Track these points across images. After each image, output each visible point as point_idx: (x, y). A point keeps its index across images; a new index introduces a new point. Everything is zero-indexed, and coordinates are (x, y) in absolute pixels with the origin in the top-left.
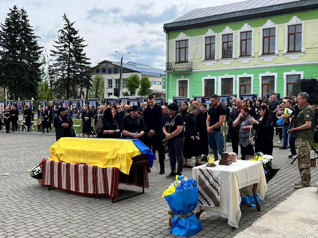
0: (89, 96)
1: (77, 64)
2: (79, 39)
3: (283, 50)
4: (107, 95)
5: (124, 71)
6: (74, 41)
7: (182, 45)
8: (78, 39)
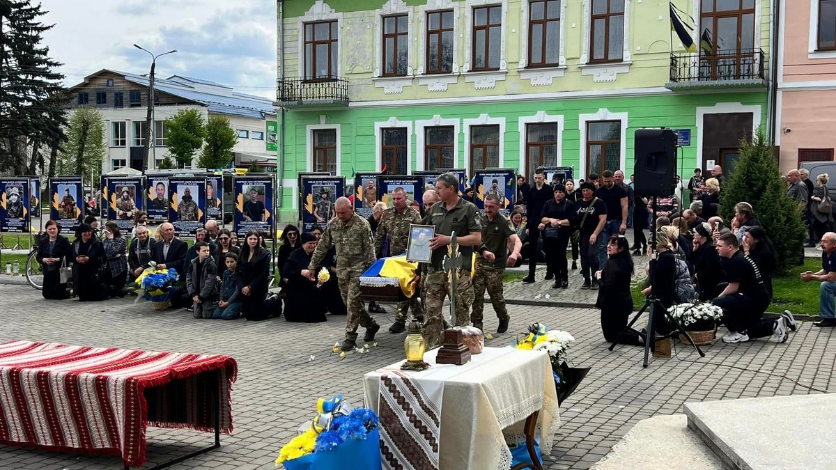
0: (58, 168)
1: (23, 77)
2: (28, 7)
3: (578, 56)
4: (111, 165)
5: (160, 100)
6: (15, 13)
7: (322, 35)
8: (24, 7)
